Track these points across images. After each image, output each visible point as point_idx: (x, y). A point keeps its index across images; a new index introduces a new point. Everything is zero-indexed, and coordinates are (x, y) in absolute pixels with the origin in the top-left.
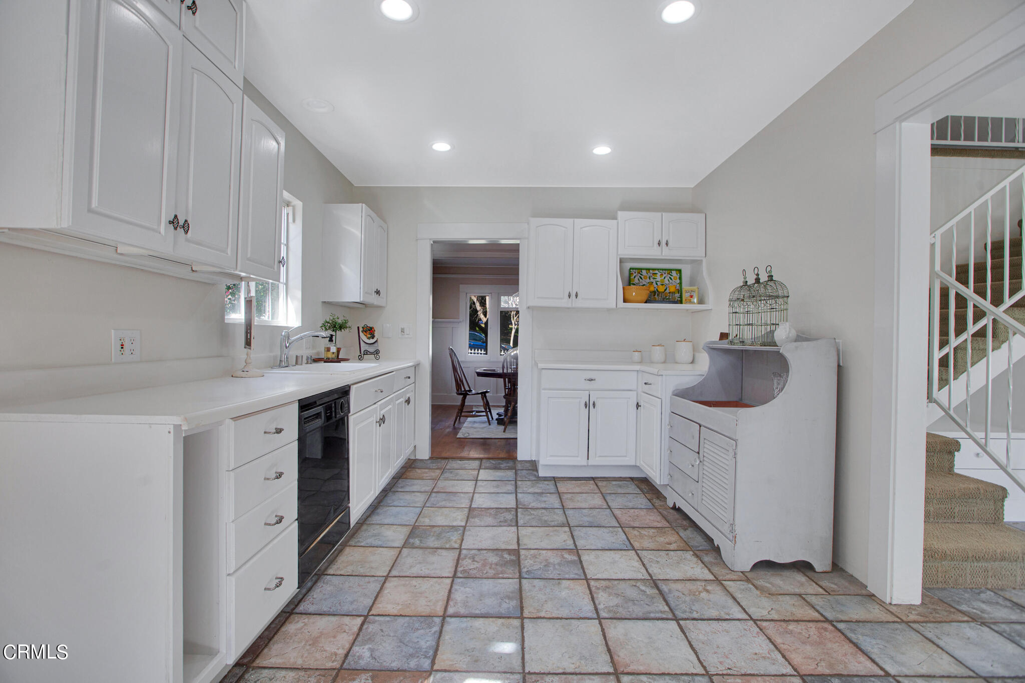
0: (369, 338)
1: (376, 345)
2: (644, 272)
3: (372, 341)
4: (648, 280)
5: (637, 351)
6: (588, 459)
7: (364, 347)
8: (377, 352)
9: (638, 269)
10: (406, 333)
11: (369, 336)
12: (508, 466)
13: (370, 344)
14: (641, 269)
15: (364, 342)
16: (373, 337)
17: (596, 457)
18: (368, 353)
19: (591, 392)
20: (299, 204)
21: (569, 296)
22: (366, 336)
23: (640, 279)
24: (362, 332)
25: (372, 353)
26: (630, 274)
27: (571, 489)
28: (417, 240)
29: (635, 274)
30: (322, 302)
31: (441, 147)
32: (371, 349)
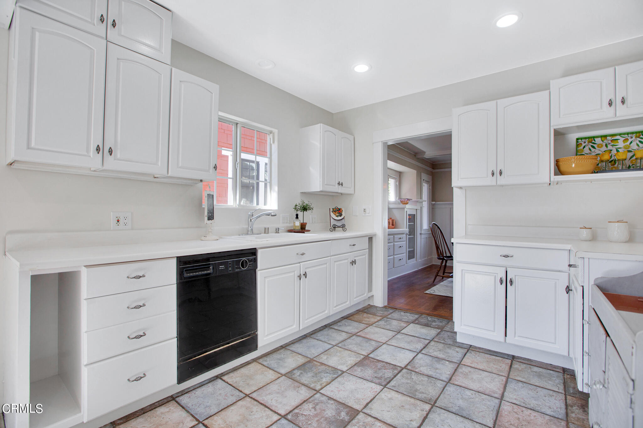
0: (337, 216)
1: (343, 221)
2: (598, 141)
3: (339, 218)
4: (604, 148)
5: (586, 228)
6: (506, 336)
7: (333, 222)
8: (343, 226)
9: (589, 138)
10: (367, 212)
11: (338, 215)
12: (439, 325)
13: (338, 220)
14: (594, 138)
15: (333, 218)
16: (341, 215)
17: (515, 337)
18: (336, 226)
19: (508, 268)
20: (276, 131)
21: (493, 174)
22: (335, 214)
23: (592, 149)
24: (332, 212)
25: (339, 227)
26: (578, 145)
27: (477, 363)
28: (373, 143)
29: (584, 145)
30: (301, 193)
31: (361, 68)
32: (339, 224)
